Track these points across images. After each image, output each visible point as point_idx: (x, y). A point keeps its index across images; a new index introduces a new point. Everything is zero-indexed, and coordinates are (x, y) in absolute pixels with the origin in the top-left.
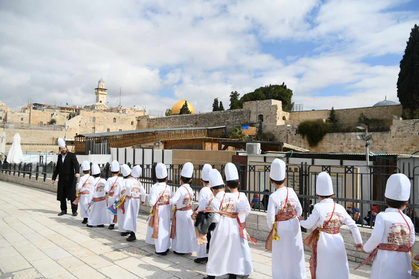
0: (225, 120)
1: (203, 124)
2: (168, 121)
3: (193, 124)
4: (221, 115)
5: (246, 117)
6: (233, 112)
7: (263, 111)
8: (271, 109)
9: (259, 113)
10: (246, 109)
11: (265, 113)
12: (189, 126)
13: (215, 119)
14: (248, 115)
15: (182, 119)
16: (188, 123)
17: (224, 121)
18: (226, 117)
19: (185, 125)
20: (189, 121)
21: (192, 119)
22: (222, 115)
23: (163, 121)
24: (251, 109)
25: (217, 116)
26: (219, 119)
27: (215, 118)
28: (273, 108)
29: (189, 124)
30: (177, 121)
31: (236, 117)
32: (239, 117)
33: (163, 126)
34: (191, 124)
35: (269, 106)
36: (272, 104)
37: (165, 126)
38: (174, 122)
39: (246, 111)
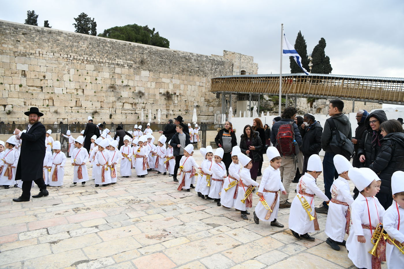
0: (199, 67)
1: (158, 65)
2: (45, 39)
3: (133, 62)
4: (192, 59)
5: (228, 70)
6: (211, 60)
7: (246, 67)
8: (253, 66)
9: (242, 68)
10: (228, 60)
11: (248, 70)
12: (122, 63)
13: (183, 63)
14: (230, 68)
15: (99, 46)
16: (118, 57)
17: (197, 69)
18: (201, 64)
19: (110, 59)
20: (120, 54)
21: (130, 52)
22: (195, 60)
23: (23, 34)
24: (233, 61)
25: (186, 59)
26: (190, 64)
27: (182, 61)
28: (254, 66)
29: (121, 61)
30: (85, 46)
31: (216, 67)
32: (220, 67)
33: (25, 47)
34: (129, 62)
35: (251, 63)
36: (254, 62)
37: (33, 49)
38: (72, 46)
39: (228, 62)
